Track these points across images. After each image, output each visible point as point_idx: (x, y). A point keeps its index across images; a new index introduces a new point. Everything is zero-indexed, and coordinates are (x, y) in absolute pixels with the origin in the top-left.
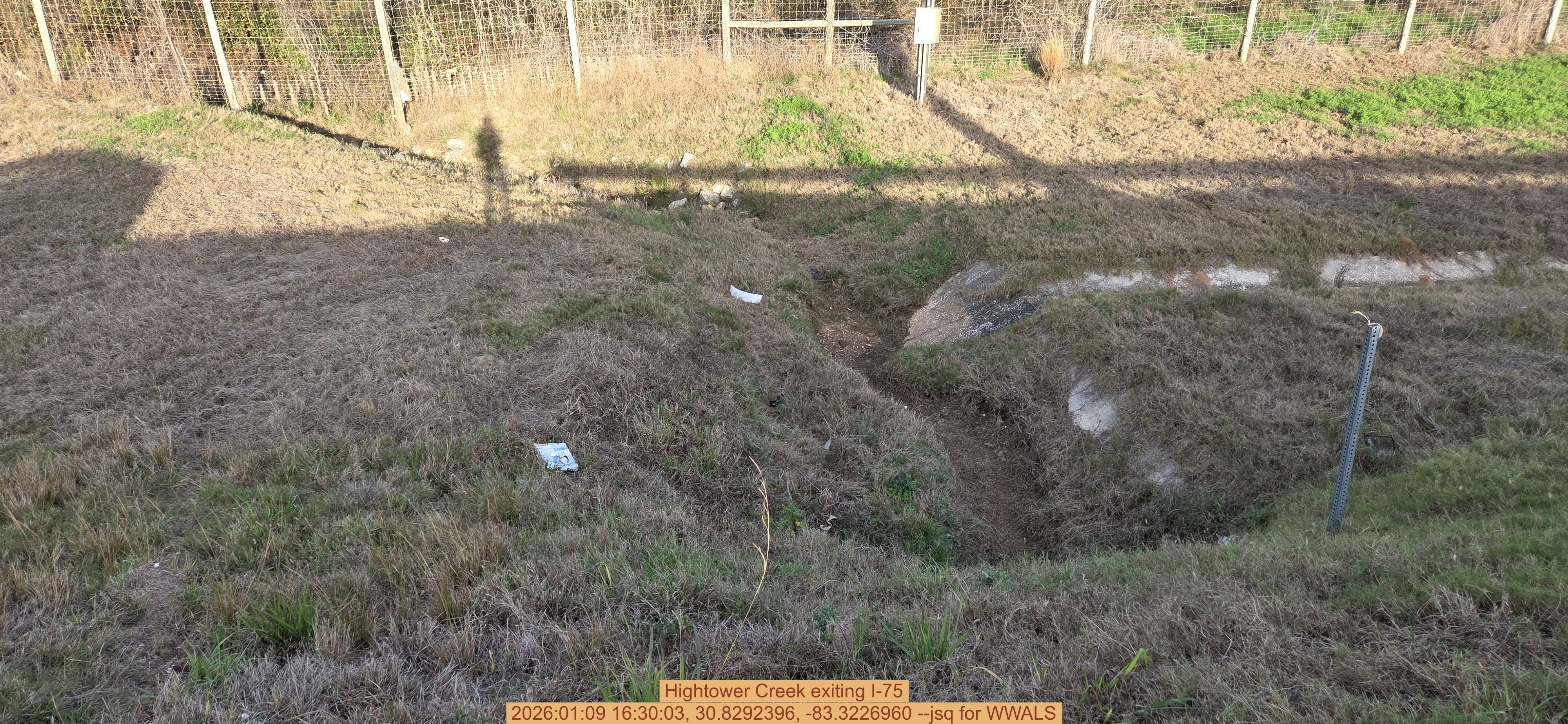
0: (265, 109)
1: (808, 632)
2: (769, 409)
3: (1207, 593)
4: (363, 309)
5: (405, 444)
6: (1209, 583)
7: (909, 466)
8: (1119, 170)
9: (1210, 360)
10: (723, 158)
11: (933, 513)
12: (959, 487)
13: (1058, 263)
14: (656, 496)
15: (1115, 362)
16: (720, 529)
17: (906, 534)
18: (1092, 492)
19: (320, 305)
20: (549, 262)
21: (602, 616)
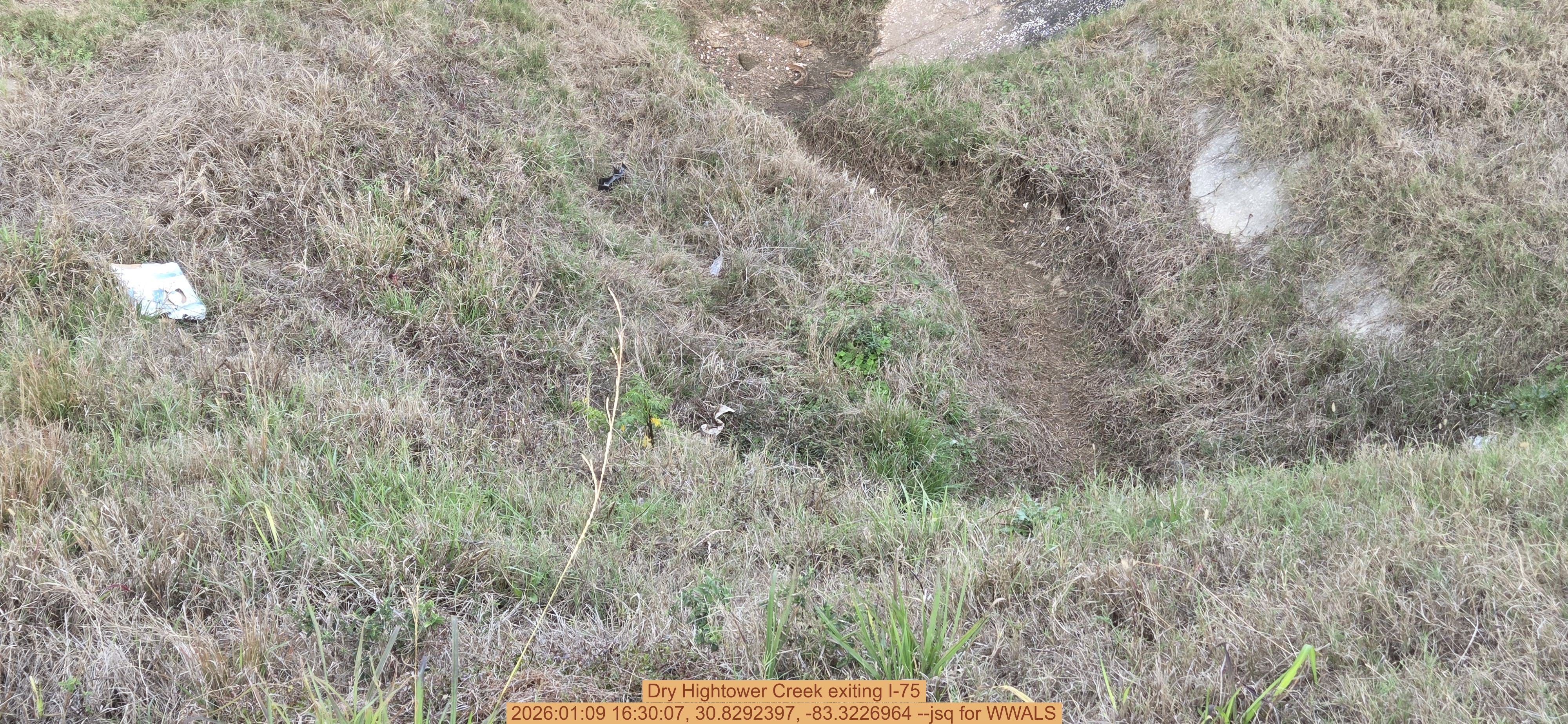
1: (673, 629)
2: (598, 195)
3: (1435, 539)
6: (1440, 522)
7: (878, 307)
9: (1465, 94)
11: (924, 399)
12: (975, 348)
17: (870, 440)
18: (1231, 354)
21: (260, 606)
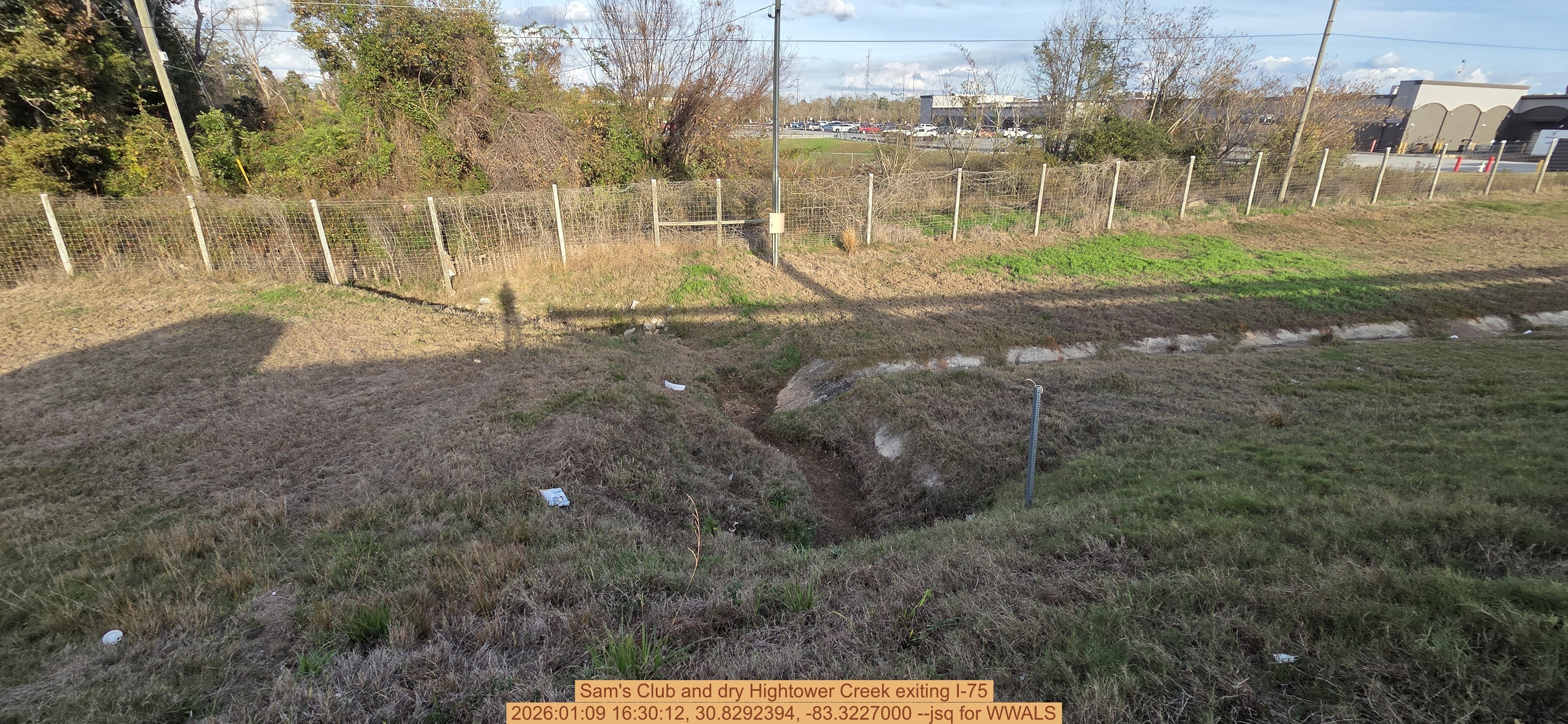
0: (357, 284)
1: (725, 599)
2: (693, 457)
3: (962, 551)
4: (423, 409)
5: (452, 496)
6: (963, 545)
7: (782, 486)
8: (892, 302)
9: (952, 410)
10: (657, 303)
11: (799, 515)
12: (813, 497)
13: (862, 358)
14: (623, 519)
15: (900, 415)
16: (665, 537)
17: (783, 530)
18: (892, 494)
19: (393, 408)
20: (547, 372)
21: (589, 601)
